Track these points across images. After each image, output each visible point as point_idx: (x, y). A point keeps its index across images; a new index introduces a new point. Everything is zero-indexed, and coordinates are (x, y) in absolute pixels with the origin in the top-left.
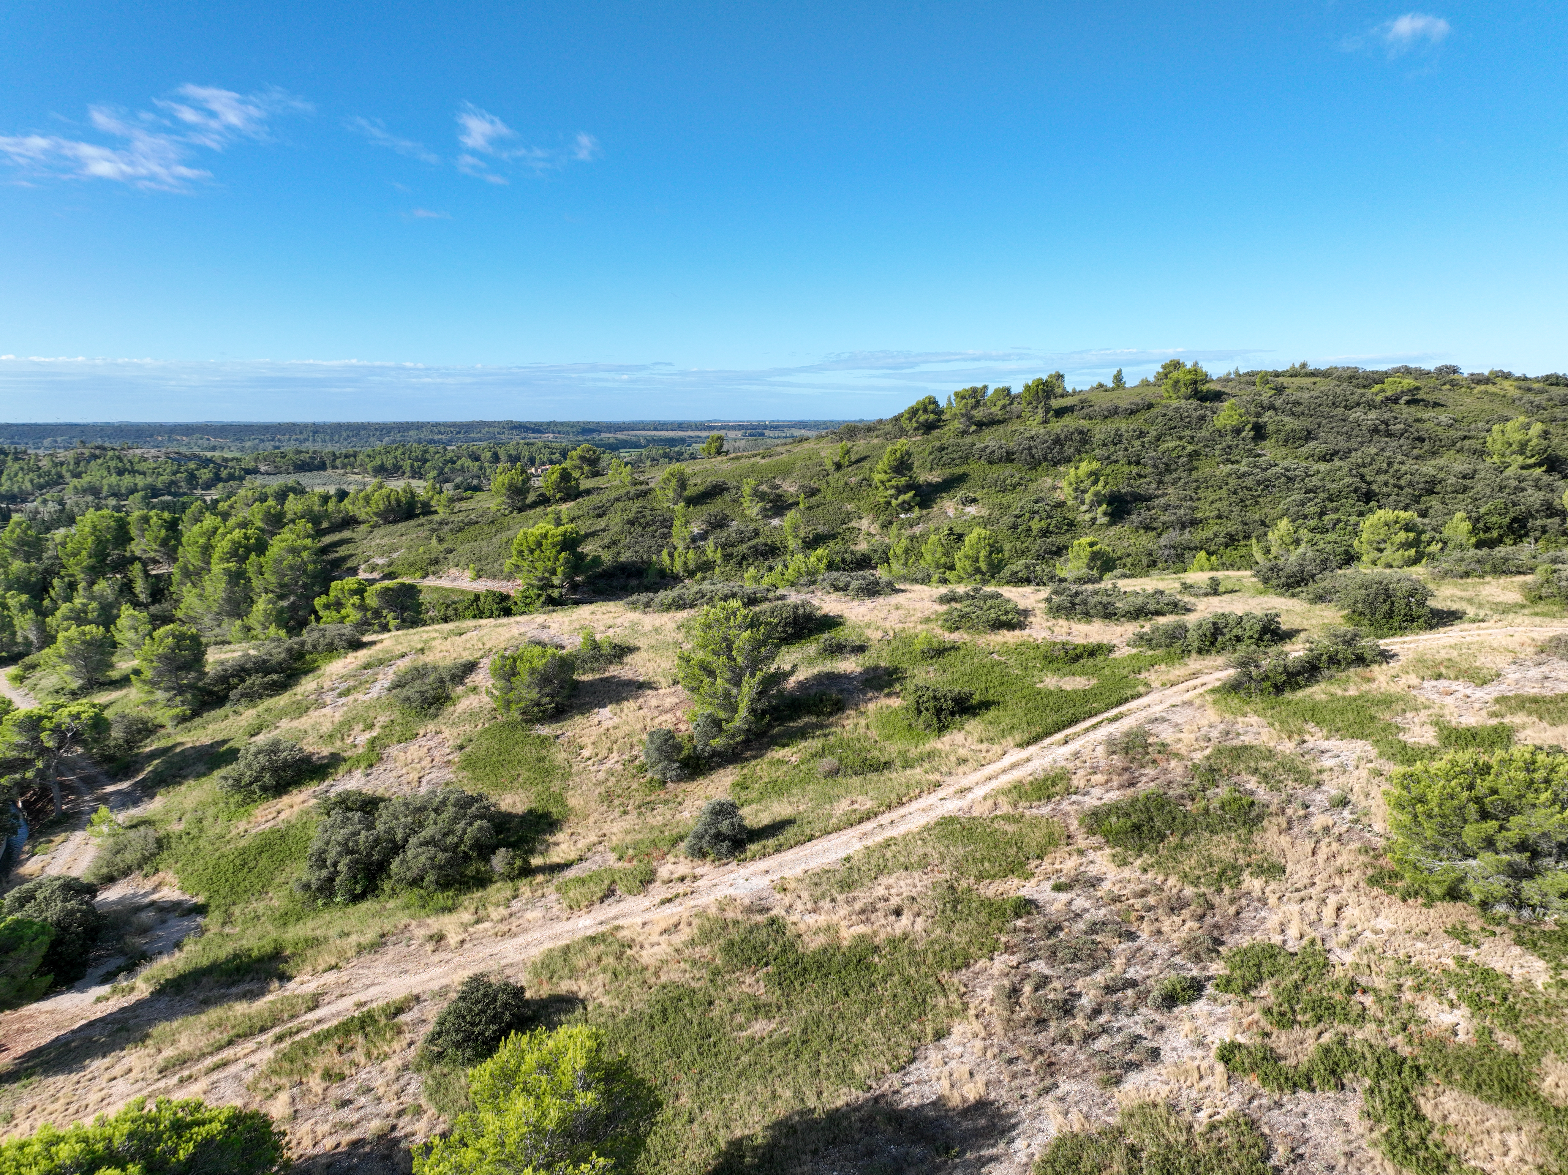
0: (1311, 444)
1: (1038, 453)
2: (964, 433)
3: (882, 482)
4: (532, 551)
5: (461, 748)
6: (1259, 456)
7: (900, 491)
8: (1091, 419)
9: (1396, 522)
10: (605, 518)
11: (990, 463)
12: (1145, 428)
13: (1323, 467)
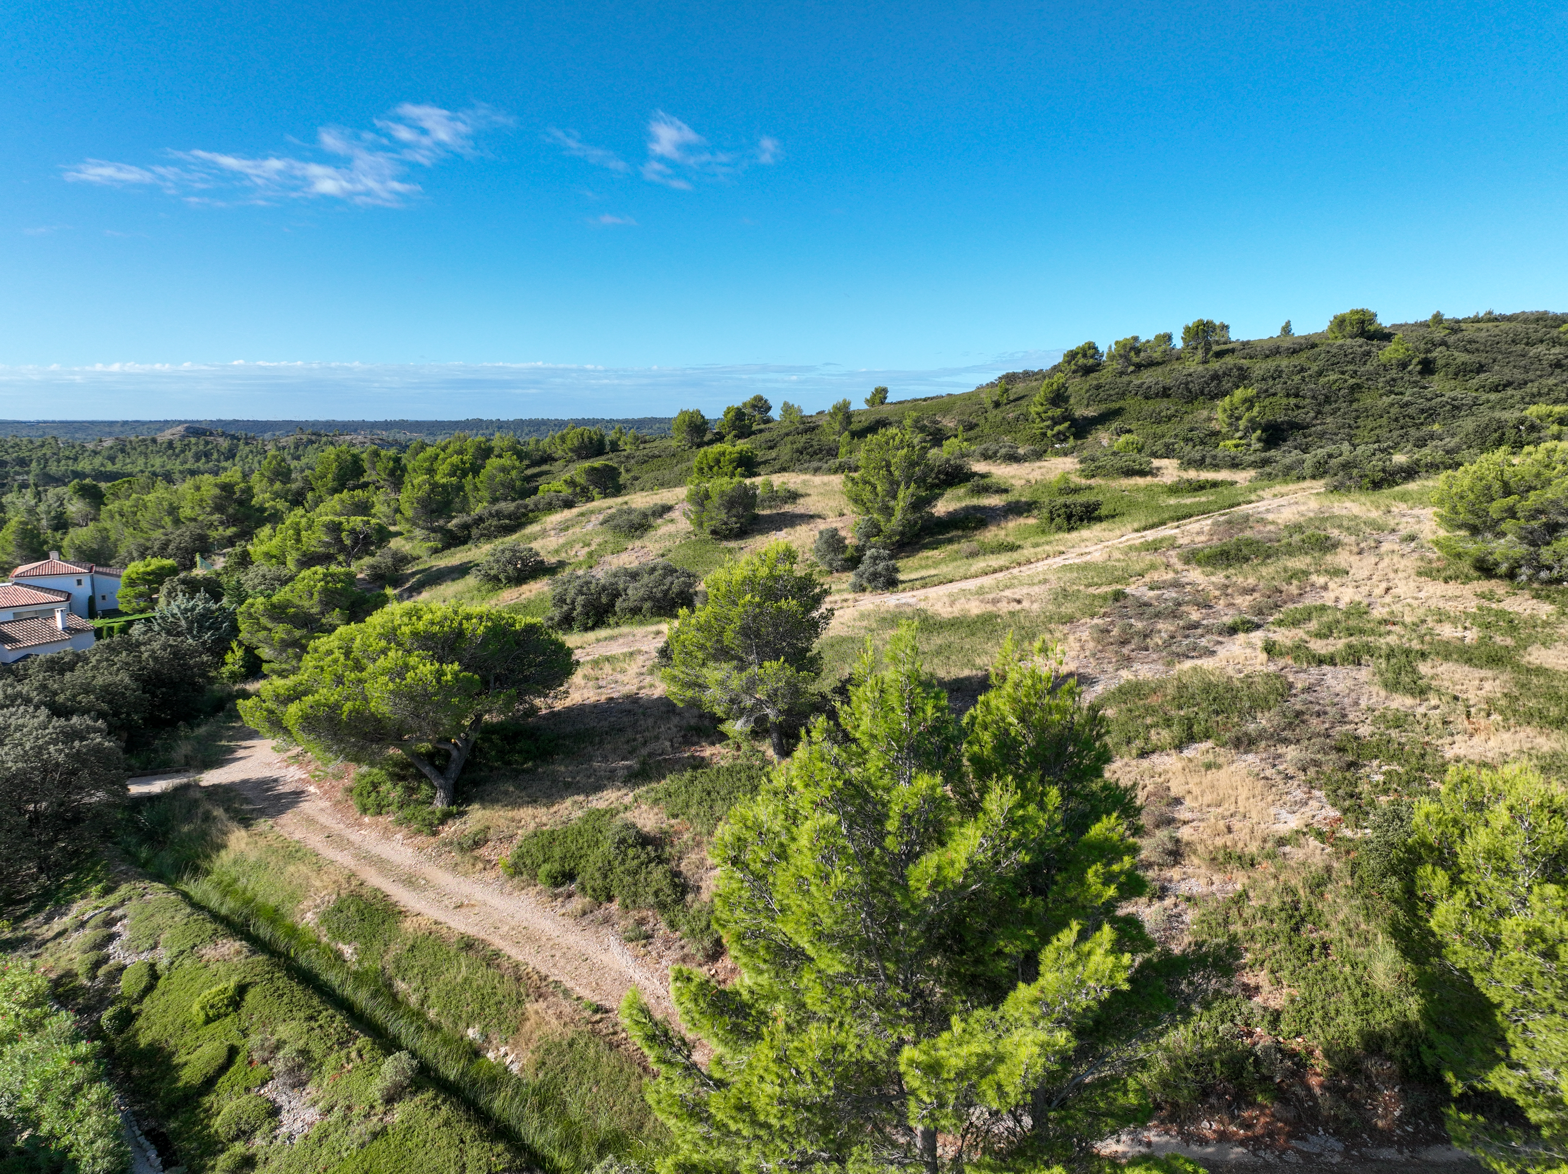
0: (1483, 376)
1: (1195, 387)
2: (1121, 374)
3: (1038, 414)
4: (711, 468)
5: (663, 556)
6: (1425, 388)
7: (1056, 422)
8: (1251, 358)
9: (1549, 416)
10: (776, 450)
11: (1147, 398)
12: (1307, 365)
13: (1493, 396)
